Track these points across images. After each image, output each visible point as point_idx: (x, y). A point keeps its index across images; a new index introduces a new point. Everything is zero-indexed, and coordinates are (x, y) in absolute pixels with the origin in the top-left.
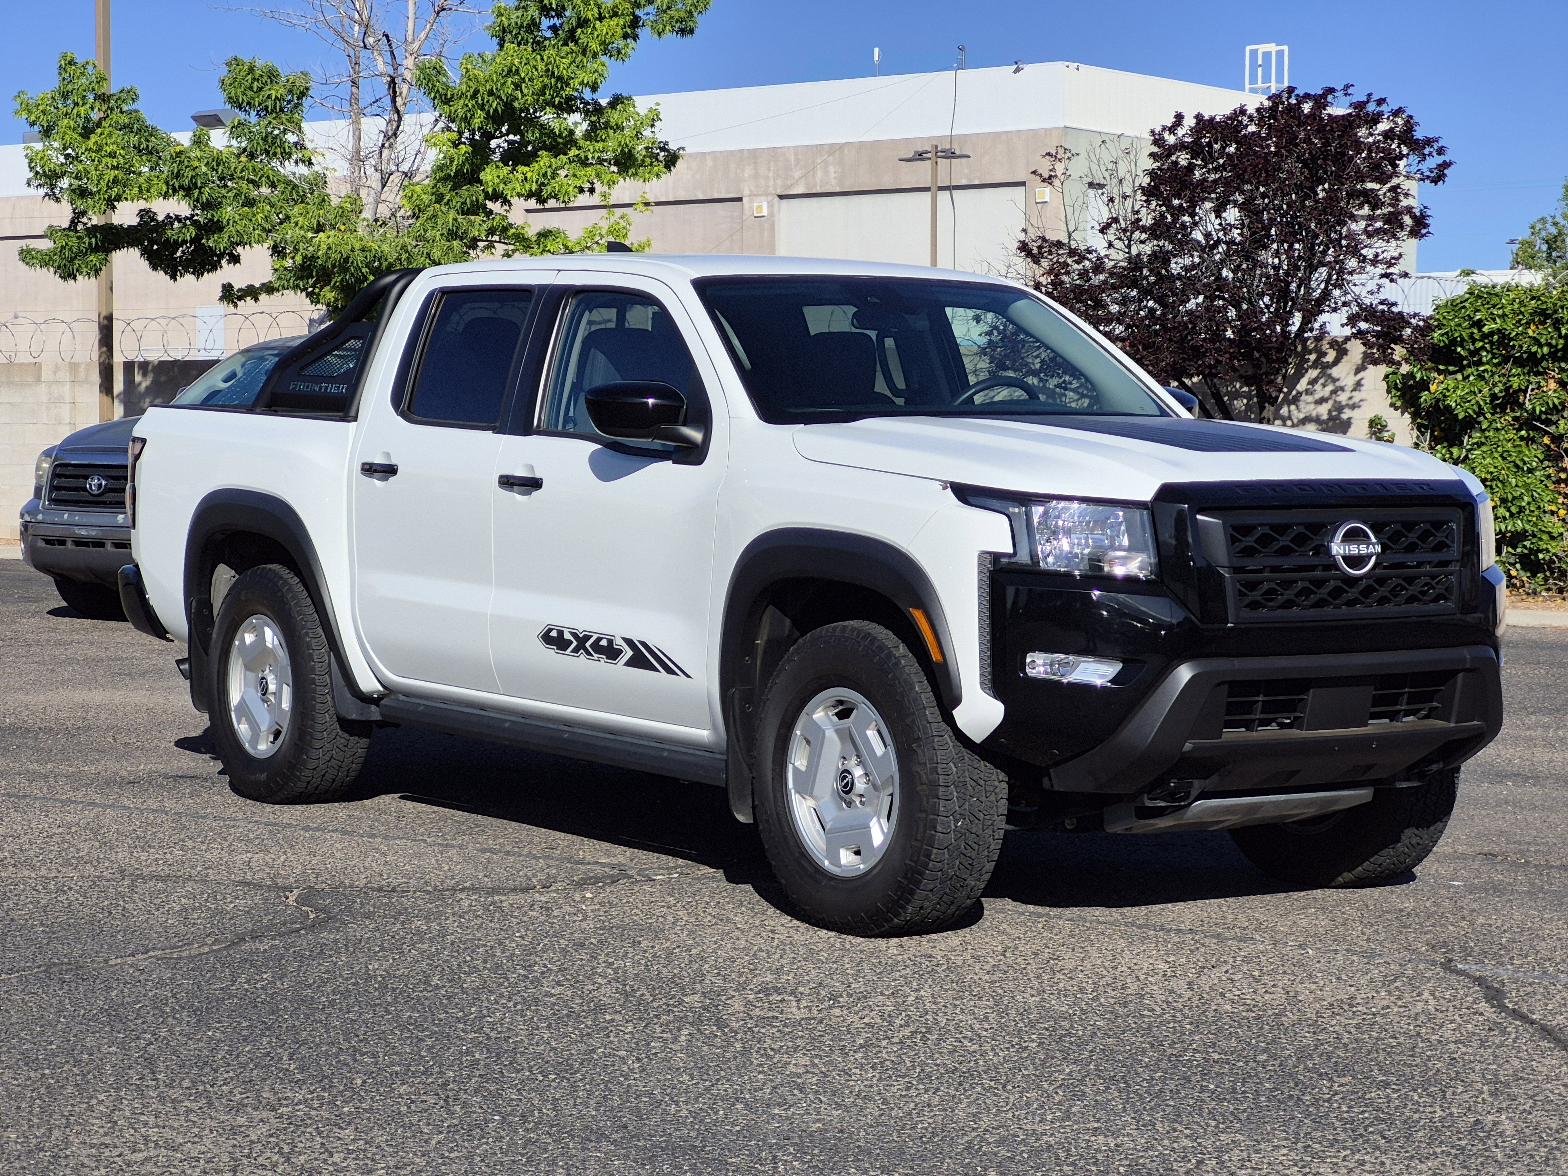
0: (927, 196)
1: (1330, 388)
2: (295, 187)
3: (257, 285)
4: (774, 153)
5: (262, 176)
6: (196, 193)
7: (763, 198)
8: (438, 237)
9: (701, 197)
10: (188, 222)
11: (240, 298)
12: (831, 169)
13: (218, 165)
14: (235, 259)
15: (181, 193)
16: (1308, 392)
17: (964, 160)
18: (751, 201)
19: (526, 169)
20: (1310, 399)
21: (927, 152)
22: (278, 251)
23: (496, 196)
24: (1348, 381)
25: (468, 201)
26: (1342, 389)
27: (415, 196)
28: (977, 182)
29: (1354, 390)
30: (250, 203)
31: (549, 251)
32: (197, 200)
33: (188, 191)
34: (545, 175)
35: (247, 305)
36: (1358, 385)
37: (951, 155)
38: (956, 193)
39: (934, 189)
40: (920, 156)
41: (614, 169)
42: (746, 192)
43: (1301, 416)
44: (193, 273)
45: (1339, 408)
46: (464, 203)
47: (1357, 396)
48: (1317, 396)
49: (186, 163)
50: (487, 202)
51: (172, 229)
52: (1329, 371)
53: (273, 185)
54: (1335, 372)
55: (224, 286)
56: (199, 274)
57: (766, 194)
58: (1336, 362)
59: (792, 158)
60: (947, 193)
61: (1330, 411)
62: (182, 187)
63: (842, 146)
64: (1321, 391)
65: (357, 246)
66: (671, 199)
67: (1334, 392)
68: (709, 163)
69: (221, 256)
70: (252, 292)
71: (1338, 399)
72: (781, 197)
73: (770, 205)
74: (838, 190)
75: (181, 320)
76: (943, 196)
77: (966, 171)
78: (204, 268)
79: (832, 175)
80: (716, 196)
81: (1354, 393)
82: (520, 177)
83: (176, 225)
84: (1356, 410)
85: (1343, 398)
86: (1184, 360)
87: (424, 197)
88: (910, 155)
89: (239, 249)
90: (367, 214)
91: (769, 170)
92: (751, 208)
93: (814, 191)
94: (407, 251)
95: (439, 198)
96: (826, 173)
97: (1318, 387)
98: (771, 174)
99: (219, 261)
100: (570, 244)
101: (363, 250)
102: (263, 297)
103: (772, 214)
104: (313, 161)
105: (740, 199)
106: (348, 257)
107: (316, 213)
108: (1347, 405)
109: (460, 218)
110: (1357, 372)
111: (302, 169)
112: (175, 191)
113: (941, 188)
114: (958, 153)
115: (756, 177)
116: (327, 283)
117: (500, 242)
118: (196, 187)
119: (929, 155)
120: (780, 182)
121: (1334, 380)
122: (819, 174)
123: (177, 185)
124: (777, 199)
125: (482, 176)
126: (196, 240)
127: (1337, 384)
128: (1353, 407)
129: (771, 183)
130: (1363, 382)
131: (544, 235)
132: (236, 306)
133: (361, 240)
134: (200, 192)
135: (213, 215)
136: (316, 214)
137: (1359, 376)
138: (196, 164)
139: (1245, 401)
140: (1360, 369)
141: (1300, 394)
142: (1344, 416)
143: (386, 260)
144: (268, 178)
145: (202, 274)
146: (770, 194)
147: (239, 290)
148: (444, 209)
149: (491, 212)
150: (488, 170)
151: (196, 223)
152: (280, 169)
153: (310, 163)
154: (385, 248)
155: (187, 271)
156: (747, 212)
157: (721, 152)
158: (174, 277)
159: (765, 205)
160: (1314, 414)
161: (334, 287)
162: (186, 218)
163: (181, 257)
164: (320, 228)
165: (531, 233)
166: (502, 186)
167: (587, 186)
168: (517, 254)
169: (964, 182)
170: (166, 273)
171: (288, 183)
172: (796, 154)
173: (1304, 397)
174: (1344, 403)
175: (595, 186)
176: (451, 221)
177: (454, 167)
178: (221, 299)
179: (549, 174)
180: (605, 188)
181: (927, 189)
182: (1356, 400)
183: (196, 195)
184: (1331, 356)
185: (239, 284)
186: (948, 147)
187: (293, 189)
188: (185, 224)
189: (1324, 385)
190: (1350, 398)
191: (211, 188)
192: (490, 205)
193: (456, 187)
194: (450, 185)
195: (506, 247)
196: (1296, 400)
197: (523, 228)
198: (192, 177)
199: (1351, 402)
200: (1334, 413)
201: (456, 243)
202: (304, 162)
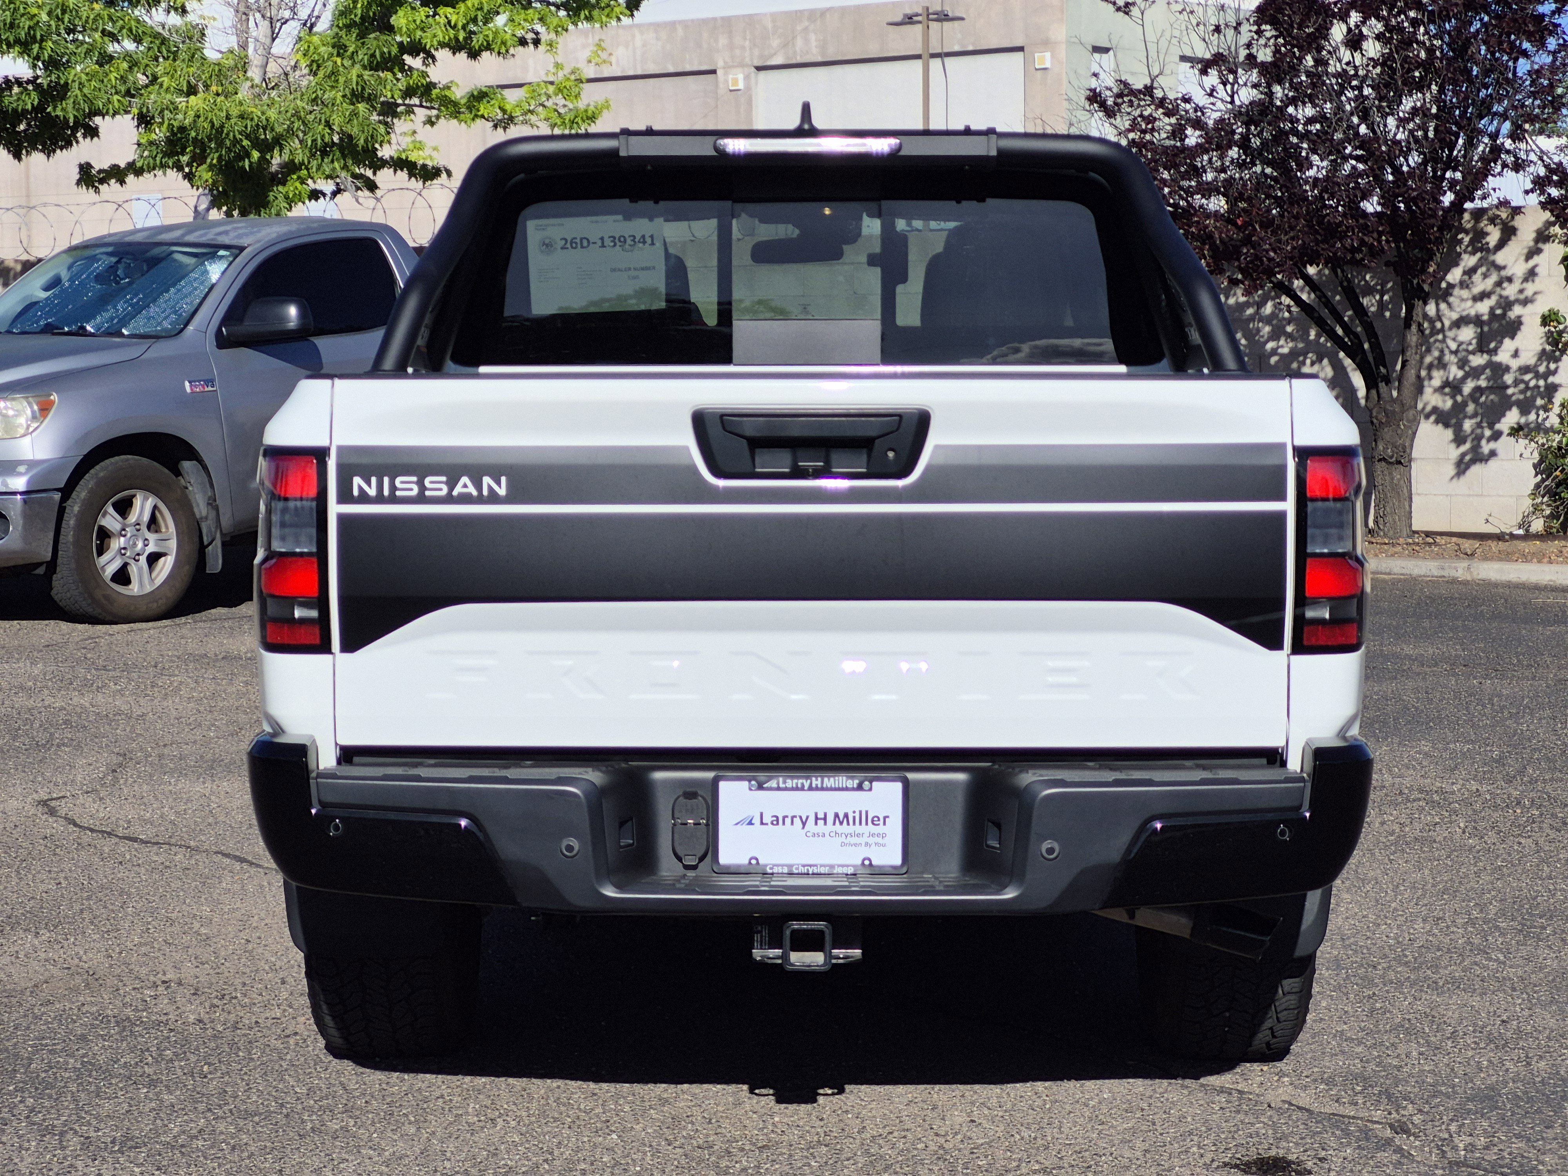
0: (918, 64)
1: (1494, 278)
2: (164, 41)
3: (123, 165)
4: (750, 20)
5: (122, 28)
6: (36, 48)
7: (739, 70)
8: (339, 99)
9: (671, 70)
10: (30, 87)
11: (102, 181)
12: (813, 37)
13: (64, 12)
14: (93, 132)
15: (17, 49)
16: (1463, 285)
17: (956, 23)
18: (726, 74)
19: (449, 10)
20: (1465, 294)
21: (917, 15)
22: (144, 120)
23: (416, 48)
24: (1518, 269)
25: (378, 54)
26: (1510, 280)
27: (312, 48)
28: (970, 48)
29: (1525, 280)
30: (105, 59)
31: (483, 116)
32: (37, 58)
33: (24, 46)
34: (474, 20)
35: (110, 190)
36: (1531, 274)
37: (943, 17)
38: (947, 60)
39: (926, 56)
40: (909, 20)
41: (562, 13)
42: (720, 64)
43: (1455, 316)
44: (42, 151)
45: (1507, 304)
46: (373, 55)
47: (1530, 289)
48: (1476, 290)
49: (22, 11)
50: (405, 57)
51: (11, 96)
52: (1492, 258)
53: (138, 40)
54: (1500, 258)
55: (81, 166)
56: (49, 152)
57: (742, 65)
58: (1502, 244)
59: (770, 26)
60: (938, 61)
61: (1492, 309)
62: (18, 41)
63: (823, 12)
64: (1480, 284)
65: (235, 112)
66: (639, 72)
67: (1499, 284)
68: (680, 32)
69: (75, 130)
70: (117, 174)
71: (1505, 293)
72: (759, 69)
73: (747, 78)
74: (820, 59)
75: (42, 210)
76: (936, 63)
77: (959, 36)
78: (55, 144)
79: (814, 43)
80: (688, 68)
81: (1525, 285)
82: (442, 20)
83: (16, 90)
84: (1529, 306)
85: (1510, 291)
86: (1317, 242)
87: (322, 49)
88: (899, 18)
89: (98, 120)
90: (254, 73)
91: (745, 39)
92: (726, 81)
93: (794, 61)
94: (299, 118)
95: (340, 48)
96: (807, 41)
97: (1477, 277)
98: (747, 43)
99: (74, 135)
100: (508, 107)
101: (242, 117)
102: (130, 179)
103: (748, 88)
104: (188, 8)
105: (714, 72)
106: (222, 126)
107: (185, 70)
108: (1517, 301)
109: (367, 74)
110: (1529, 256)
111: (174, 19)
112: (9, 46)
113: (933, 56)
114: (950, 14)
115: (731, 47)
116: (202, 162)
117: (421, 106)
118: (35, 42)
119: (919, 18)
120: (756, 52)
121: (1500, 268)
122: (799, 42)
123: (11, 39)
124: (753, 69)
125: (393, 20)
126: (39, 109)
127: (1503, 273)
128: (1525, 302)
129: (747, 54)
130: (1537, 270)
131: (479, 97)
132: (97, 190)
133: (241, 104)
134: (41, 48)
135: (59, 77)
136: (187, 72)
137: (1531, 263)
138: (34, 11)
139: (1378, 297)
140: (1532, 253)
141: (1451, 286)
142: (1513, 314)
143: (272, 130)
144: (130, 30)
145: (54, 151)
146: (747, 66)
147: (100, 171)
148: (347, 63)
149: (411, 69)
150: (401, 13)
151: (38, 87)
152: (147, 19)
153: (184, 11)
154: (272, 114)
155: (35, 149)
156: (721, 86)
157: (693, 21)
158: (17, 156)
159: (741, 77)
160: (1473, 313)
161: (211, 167)
162: (28, 82)
163: (25, 131)
164: (192, 91)
165: (459, 94)
166: (419, 33)
167: (530, 36)
168: (442, 121)
169: (957, 48)
170: (9, 151)
171: (156, 36)
172: (774, 21)
173: (1457, 291)
174: (1512, 298)
175: (541, 36)
176: (354, 78)
177: (359, 12)
178: (78, 183)
179: (480, 18)
180: (553, 35)
181: (918, 57)
182: (1529, 293)
183: (35, 51)
184: (1494, 236)
185: (100, 163)
186: (939, 9)
187: (162, 43)
188: (26, 89)
189: (1485, 276)
190: (1521, 291)
191: (54, 42)
192: (408, 59)
193: (362, 36)
194: (355, 32)
195: (428, 112)
196: (1445, 295)
197: (449, 88)
198: (30, 27)
199: (1522, 297)
200: (1499, 312)
201: (362, 107)
202: (176, 9)
